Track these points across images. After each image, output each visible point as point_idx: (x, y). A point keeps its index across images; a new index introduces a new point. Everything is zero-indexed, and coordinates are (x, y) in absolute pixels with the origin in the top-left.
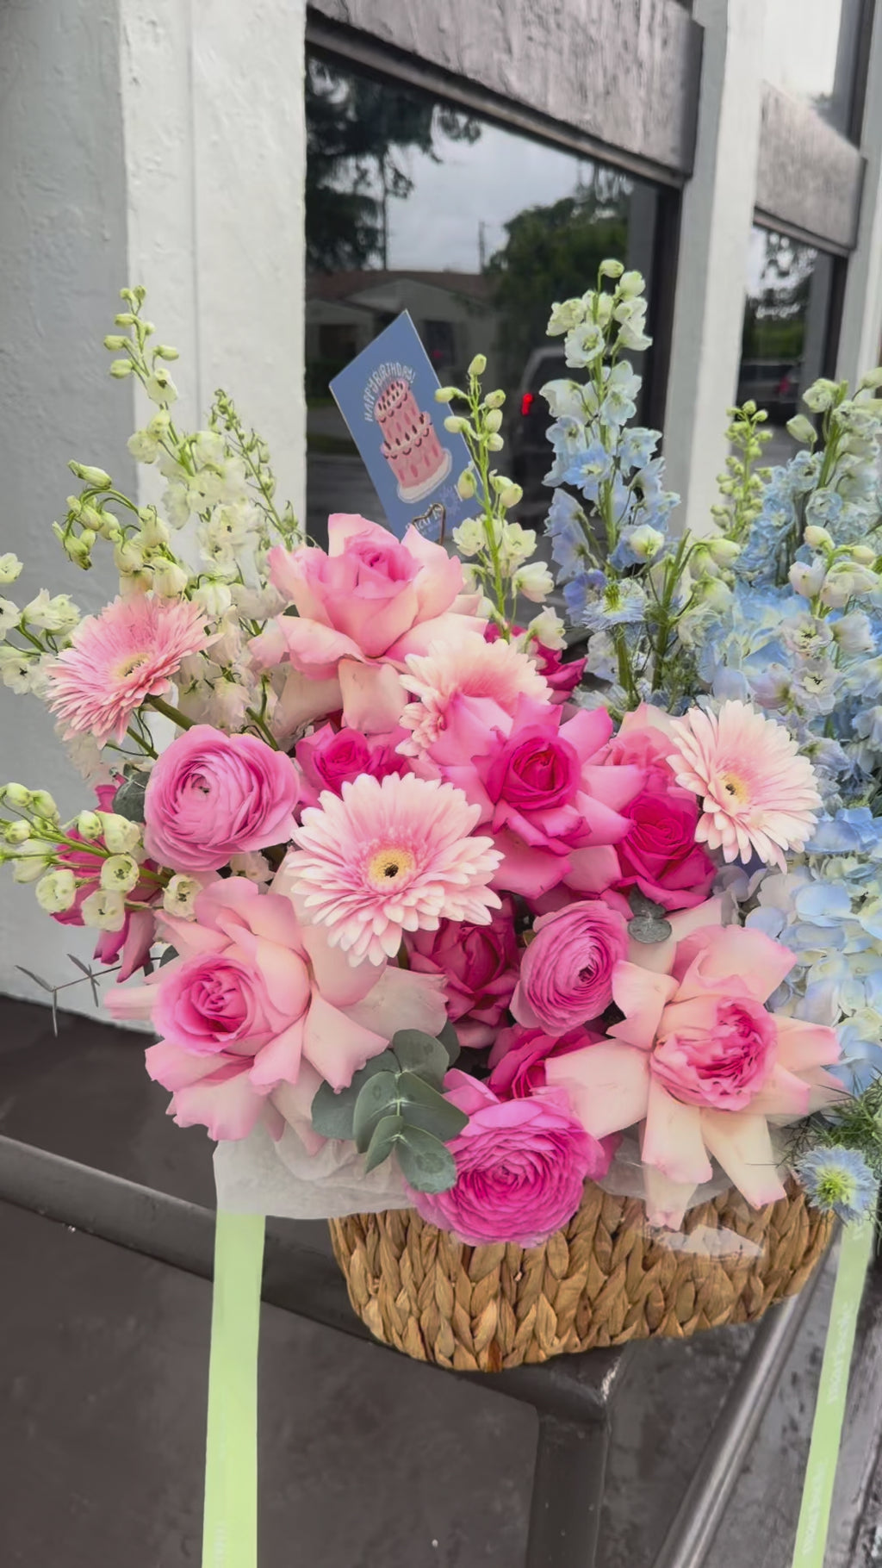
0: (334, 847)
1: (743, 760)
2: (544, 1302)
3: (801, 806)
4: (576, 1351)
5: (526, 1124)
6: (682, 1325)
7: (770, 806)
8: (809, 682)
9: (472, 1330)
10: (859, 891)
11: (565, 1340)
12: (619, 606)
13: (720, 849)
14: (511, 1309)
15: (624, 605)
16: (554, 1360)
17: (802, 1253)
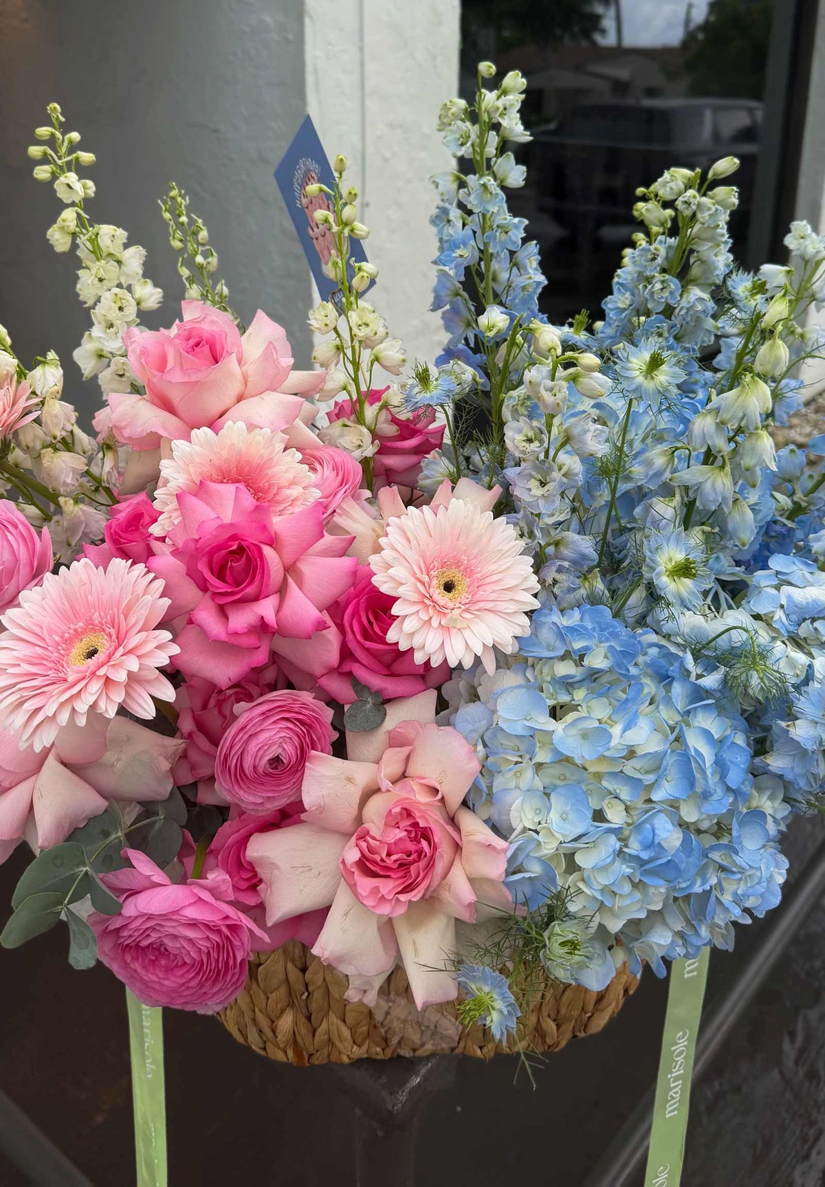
0: (37, 630)
1: (464, 557)
2: (334, 1019)
3: (512, 608)
4: (379, 1057)
5: (176, 912)
6: (481, 1048)
7: (481, 605)
8: (533, 484)
9: (274, 1032)
10: (564, 698)
11: (364, 1048)
12: (431, 388)
13: (411, 650)
14: (304, 1020)
15: (436, 387)
16: (358, 1063)
17: (592, 1003)
